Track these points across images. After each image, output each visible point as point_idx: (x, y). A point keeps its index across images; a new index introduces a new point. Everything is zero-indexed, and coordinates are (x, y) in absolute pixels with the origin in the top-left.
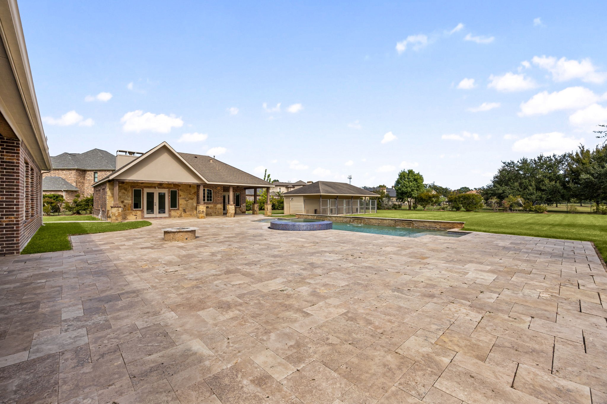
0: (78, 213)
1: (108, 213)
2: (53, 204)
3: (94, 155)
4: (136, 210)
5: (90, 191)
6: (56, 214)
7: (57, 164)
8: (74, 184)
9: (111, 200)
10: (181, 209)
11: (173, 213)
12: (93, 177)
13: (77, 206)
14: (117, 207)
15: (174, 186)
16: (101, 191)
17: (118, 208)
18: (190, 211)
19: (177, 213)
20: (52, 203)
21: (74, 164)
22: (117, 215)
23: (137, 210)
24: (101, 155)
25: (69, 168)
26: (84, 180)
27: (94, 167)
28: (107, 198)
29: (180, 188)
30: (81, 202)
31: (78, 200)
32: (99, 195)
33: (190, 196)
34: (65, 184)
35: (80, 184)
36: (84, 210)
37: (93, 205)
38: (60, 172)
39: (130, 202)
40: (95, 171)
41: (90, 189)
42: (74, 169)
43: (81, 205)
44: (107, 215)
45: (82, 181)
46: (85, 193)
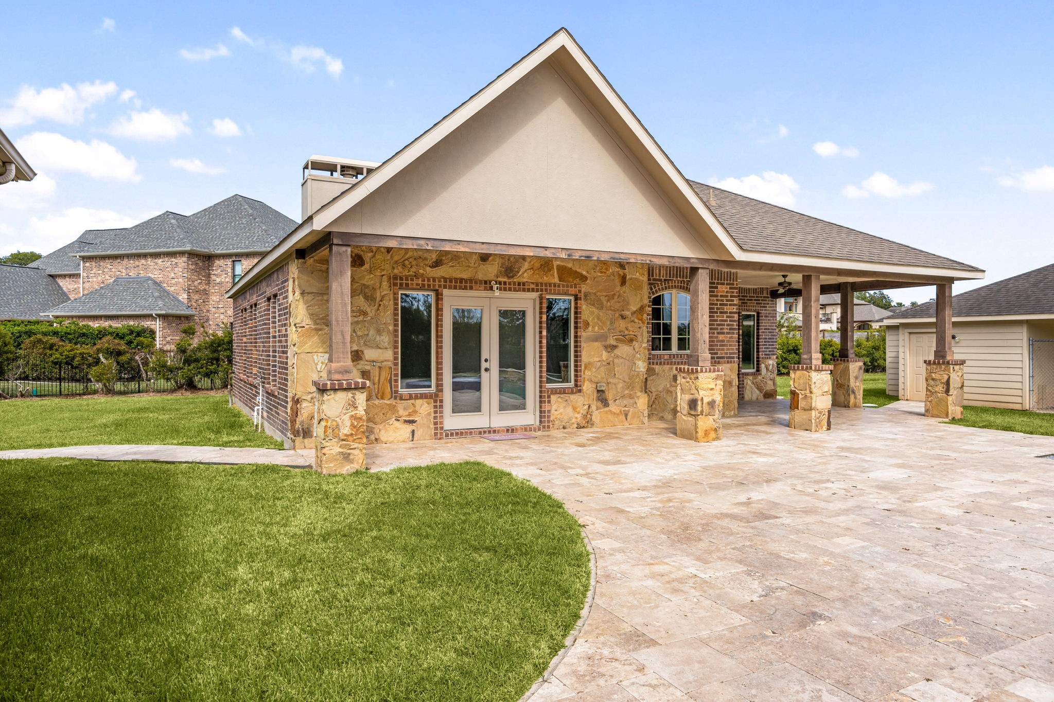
0: (191, 386)
1: (296, 413)
2: (123, 358)
3: (232, 211)
4: (411, 397)
5: (222, 316)
6: (133, 385)
7: (141, 239)
8: (183, 297)
9: (307, 347)
10: (587, 387)
11: (559, 408)
12: (230, 274)
13: (188, 362)
14: (348, 389)
15: (561, 279)
16: (263, 305)
17: (350, 395)
18: (623, 397)
19: (574, 409)
20: (119, 353)
21: (182, 239)
22: (346, 430)
23: (417, 397)
24: (251, 212)
25: (171, 249)
26: (208, 284)
27: (233, 245)
28: (293, 335)
29: (584, 288)
30: (199, 349)
31: (189, 345)
32: (251, 323)
33: (622, 324)
34: (160, 297)
35: (196, 297)
36: (207, 375)
37: (230, 362)
38: (150, 261)
39: (389, 355)
40: (234, 259)
41: (222, 311)
42: (182, 253)
43: (197, 360)
44: (293, 422)
45: (202, 287)
46: (211, 323)
